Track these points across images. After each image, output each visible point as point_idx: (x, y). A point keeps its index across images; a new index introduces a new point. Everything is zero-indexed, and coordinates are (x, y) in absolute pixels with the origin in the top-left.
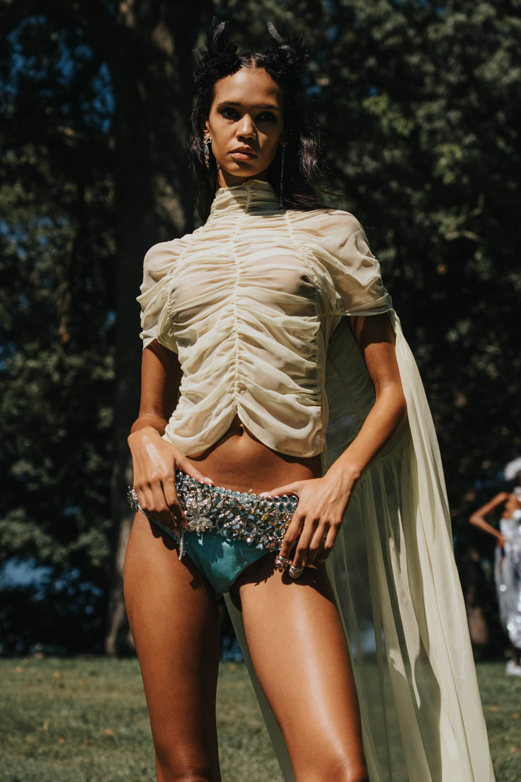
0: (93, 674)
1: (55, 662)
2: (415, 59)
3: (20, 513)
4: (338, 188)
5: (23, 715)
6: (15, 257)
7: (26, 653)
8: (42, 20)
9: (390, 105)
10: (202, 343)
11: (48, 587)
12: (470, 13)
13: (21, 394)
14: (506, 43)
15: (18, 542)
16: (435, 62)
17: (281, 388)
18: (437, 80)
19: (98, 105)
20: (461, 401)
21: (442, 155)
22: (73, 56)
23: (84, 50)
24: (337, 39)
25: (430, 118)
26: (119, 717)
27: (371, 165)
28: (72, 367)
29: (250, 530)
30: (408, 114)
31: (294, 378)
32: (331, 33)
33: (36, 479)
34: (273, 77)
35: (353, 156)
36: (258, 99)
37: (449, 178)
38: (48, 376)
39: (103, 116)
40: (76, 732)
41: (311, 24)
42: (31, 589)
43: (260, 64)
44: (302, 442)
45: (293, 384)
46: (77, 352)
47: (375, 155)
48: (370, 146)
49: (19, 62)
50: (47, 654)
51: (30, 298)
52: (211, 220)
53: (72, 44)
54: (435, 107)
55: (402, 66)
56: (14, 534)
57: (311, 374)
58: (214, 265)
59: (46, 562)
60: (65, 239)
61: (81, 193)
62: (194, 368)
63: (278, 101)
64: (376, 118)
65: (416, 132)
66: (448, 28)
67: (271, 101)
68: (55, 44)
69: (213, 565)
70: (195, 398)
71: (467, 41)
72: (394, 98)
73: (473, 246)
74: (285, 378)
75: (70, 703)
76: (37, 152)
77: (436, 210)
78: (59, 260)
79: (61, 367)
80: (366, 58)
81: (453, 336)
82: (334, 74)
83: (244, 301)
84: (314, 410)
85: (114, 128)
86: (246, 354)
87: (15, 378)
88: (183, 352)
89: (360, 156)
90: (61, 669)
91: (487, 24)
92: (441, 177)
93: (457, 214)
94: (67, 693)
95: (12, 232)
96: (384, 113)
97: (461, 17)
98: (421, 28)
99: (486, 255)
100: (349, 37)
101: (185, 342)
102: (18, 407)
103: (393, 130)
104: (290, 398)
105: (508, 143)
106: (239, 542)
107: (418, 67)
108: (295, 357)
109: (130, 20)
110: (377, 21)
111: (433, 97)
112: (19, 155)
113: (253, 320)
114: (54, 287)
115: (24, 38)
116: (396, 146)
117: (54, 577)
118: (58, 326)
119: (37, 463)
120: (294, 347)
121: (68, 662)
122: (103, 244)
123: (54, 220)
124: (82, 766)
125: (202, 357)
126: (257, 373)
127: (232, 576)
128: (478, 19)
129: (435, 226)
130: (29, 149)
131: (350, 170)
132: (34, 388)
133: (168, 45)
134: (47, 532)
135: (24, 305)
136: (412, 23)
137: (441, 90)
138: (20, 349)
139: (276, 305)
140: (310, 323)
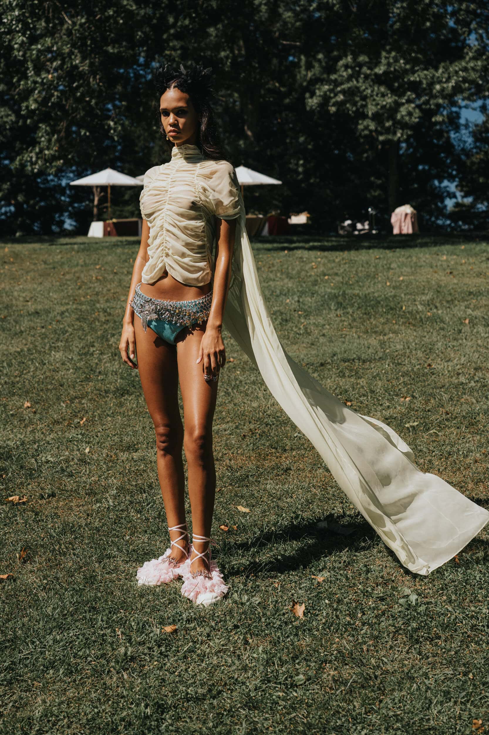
44: (197, 279)
45: (189, 253)
63: (186, 103)
74: (185, 250)
86: (168, 238)
104: (188, 260)
113: (172, 222)
120: (191, 236)
126: (173, 248)
139: (182, 215)
140: (199, 224)
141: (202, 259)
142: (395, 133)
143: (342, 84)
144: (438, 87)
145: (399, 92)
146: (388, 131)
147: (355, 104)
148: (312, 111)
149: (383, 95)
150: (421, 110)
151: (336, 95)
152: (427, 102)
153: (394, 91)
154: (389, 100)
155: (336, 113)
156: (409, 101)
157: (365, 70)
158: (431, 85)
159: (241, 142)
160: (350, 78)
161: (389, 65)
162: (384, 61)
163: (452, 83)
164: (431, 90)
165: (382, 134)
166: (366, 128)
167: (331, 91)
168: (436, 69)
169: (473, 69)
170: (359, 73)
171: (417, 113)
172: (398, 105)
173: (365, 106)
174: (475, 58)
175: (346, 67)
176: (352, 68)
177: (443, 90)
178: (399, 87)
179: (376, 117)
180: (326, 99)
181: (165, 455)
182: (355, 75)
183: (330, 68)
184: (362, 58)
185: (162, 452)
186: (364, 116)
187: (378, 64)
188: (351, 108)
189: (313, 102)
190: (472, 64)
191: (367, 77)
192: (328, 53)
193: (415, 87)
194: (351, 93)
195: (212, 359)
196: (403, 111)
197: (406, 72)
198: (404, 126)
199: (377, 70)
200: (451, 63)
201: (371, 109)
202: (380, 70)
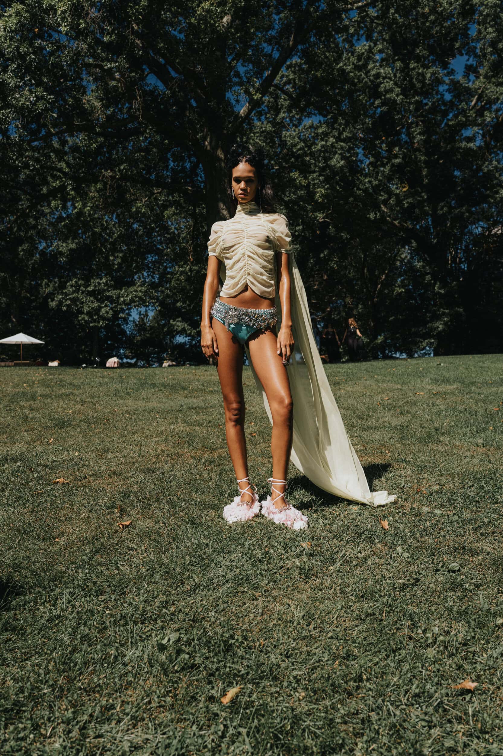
0: (206, 371)
1: (193, 367)
2: (308, 159)
3: (180, 319)
4: (282, 205)
5: (183, 384)
6: (174, 233)
7: (184, 365)
8: (179, 149)
9: (299, 175)
10: (235, 259)
11: (190, 343)
12: (326, 141)
13: (178, 279)
14: (339, 152)
15: (180, 329)
16: (315, 160)
17: (261, 274)
18: (316, 166)
19: (199, 178)
20: (325, 277)
21: (318, 192)
22: (190, 161)
23: (193, 159)
24: (281, 152)
25: (313, 179)
26: (214, 384)
27: (293, 197)
28: (194, 270)
29: (251, 321)
30: (306, 178)
31: (266, 271)
32: (279, 150)
33: (184, 308)
34: (251, 165)
35: (287, 194)
36: (246, 174)
37: (320, 200)
38: (187, 273)
39: (201, 182)
40: (201, 390)
41: (271, 147)
42: (185, 343)
43: (246, 161)
44: (269, 293)
45: (265, 273)
46: (196, 265)
47: (294, 193)
48: (293, 190)
49: (172, 164)
50: (191, 365)
51: (179, 247)
52: (236, 216)
53: (189, 157)
54: (315, 175)
55: (303, 161)
56: (178, 326)
57: (271, 270)
58: (237, 232)
59: (190, 335)
60: (190, 226)
61: (195, 210)
62: (232, 267)
63: (254, 174)
64: (295, 180)
65: (308, 184)
66: (319, 147)
67: (251, 175)
68: (184, 156)
69: (240, 334)
70: (233, 278)
71: (326, 151)
72: (301, 173)
73: (328, 224)
74: (262, 270)
75: (198, 380)
76: (179, 196)
77: (316, 212)
78: (189, 233)
79: (190, 270)
80: (291, 159)
81: (322, 255)
82: (280, 164)
83: (249, 244)
84: (273, 282)
85: (205, 187)
86: (250, 262)
87: (176, 274)
88: (227, 262)
89: (290, 194)
90: (195, 369)
91: (332, 145)
92: (317, 200)
93: (323, 213)
94: (197, 377)
95: (172, 224)
96: (297, 178)
97: (323, 143)
98: (310, 147)
99: (333, 227)
100: (285, 151)
101: (227, 258)
102: (177, 284)
103: (300, 184)
104: (265, 278)
105: (340, 188)
106: (248, 326)
107: (309, 161)
108: (266, 264)
109: (209, 148)
110: (295, 145)
111: (314, 172)
112: (173, 197)
113: (252, 251)
114: (187, 242)
115: (173, 155)
116: (302, 190)
117: (192, 340)
118: (189, 256)
119: (184, 302)
120: (265, 261)
121: (197, 367)
122: (203, 227)
123: (186, 219)
124: (203, 400)
125: (234, 264)
126: (253, 269)
127: (246, 338)
128: (329, 143)
129: (316, 217)
130: (176, 195)
131: (286, 199)
132: (182, 278)
133: (222, 156)
134: (189, 325)
135: (178, 249)
136: (307, 146)
137: (317, 169)
138: (177, 264)
139: (259, 246)
140: (271, 253)
141: (272, 280)
142: (99, 323)
143: (69, 295)
144: (122, 299)
145: (101, 301)
146: (95, 321)
147: (77, 306)
148: (52, 309)
149: (92, 302)
150: (113, 311)
151: (66, 301)
152: (116, 307)
153: (98, 300)
154: (96, 305)
155: (66, 311)
156: (106, 306)
157: (82, 288)
158: (118, 297)
159: (10, 324)
160: (74, 292)
161: (95, 286)
162: (93, 284)
163: (130, 298)
164: (118, 301)
165: (92, 323)
166: (83, 319)
167: (63, 298)
168: (121, 290)
169: (140, 291)
170: (79, 290)
171: (111, 312)
172: (100, 308)
173: (83, 307)
174: (141, 286)
175: (72, 286)
176: (75, 287)
177: (125, 300)
178: (101, 298)
179: (89, 313)
180: (60, 303)
181: (235, 426)
182: (77, 291)
183: (62, 286)
184: (80, 282)
185: (233, 423)
186: (82, 313)
187: (89, 286)
188: (74, 309)
189: (53, 304)
190: (139, 289)
191: (83, 292)
192: (60, 278)
193: (109, 298)
194: (74, 300)
195: (288, 349)
196: (103, 311)
197: (104, 291)
198: (104, 319)
199: (89, 289)
200: (128, 287)
201: (86, 309)
202: (91, 289)
